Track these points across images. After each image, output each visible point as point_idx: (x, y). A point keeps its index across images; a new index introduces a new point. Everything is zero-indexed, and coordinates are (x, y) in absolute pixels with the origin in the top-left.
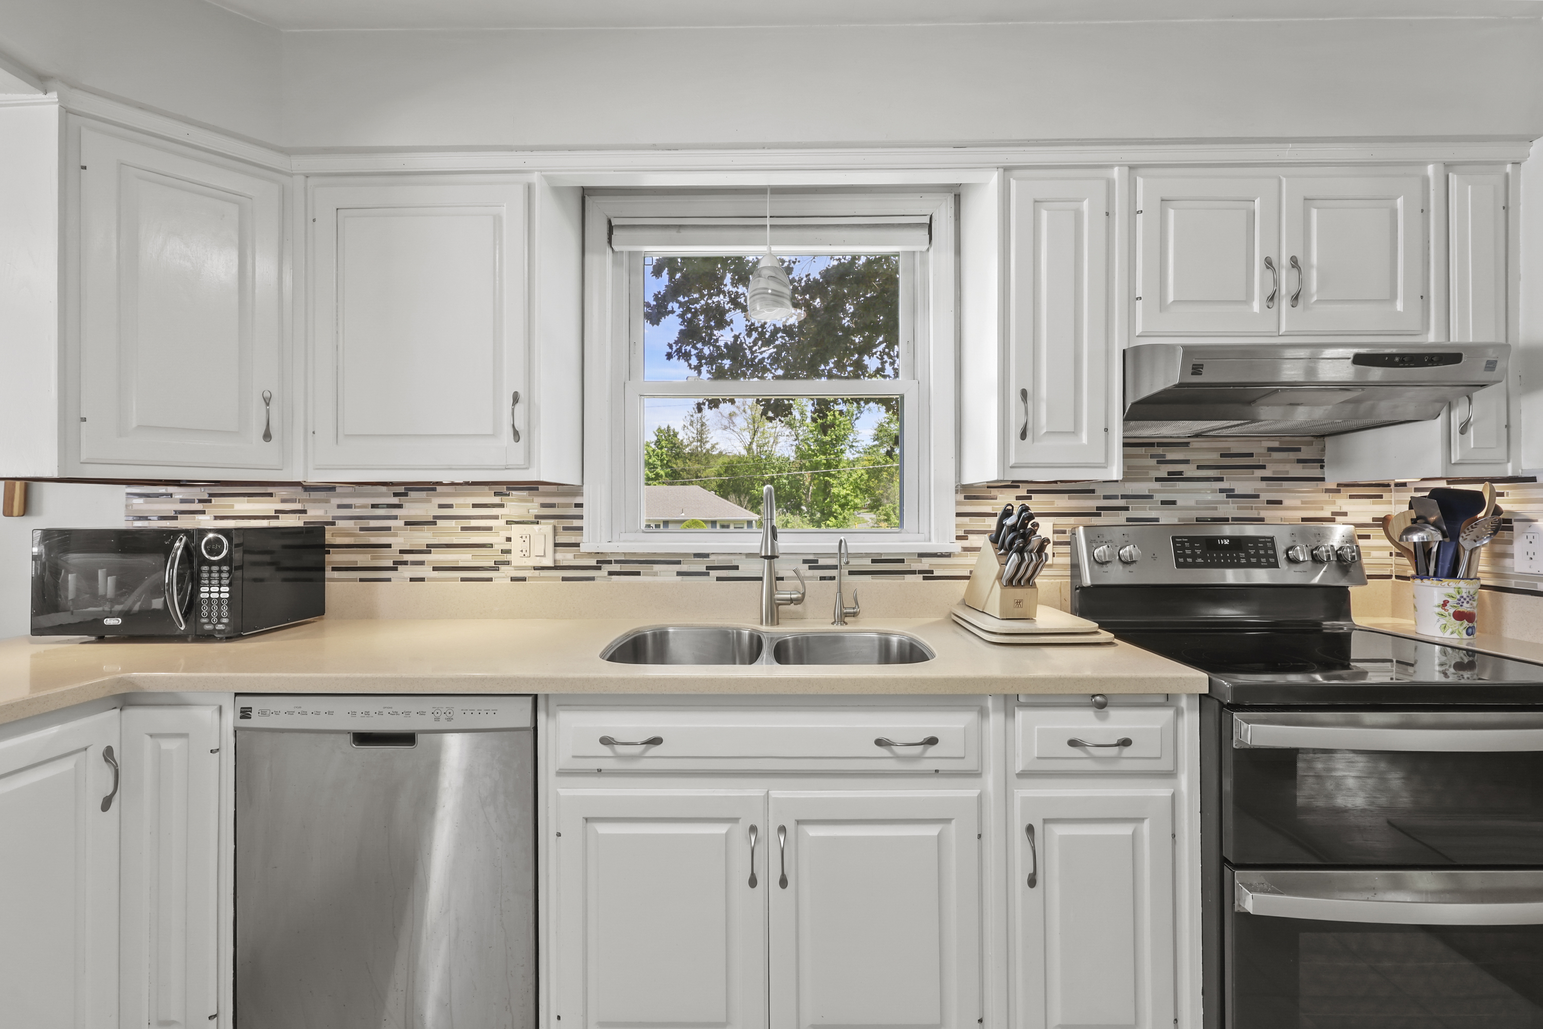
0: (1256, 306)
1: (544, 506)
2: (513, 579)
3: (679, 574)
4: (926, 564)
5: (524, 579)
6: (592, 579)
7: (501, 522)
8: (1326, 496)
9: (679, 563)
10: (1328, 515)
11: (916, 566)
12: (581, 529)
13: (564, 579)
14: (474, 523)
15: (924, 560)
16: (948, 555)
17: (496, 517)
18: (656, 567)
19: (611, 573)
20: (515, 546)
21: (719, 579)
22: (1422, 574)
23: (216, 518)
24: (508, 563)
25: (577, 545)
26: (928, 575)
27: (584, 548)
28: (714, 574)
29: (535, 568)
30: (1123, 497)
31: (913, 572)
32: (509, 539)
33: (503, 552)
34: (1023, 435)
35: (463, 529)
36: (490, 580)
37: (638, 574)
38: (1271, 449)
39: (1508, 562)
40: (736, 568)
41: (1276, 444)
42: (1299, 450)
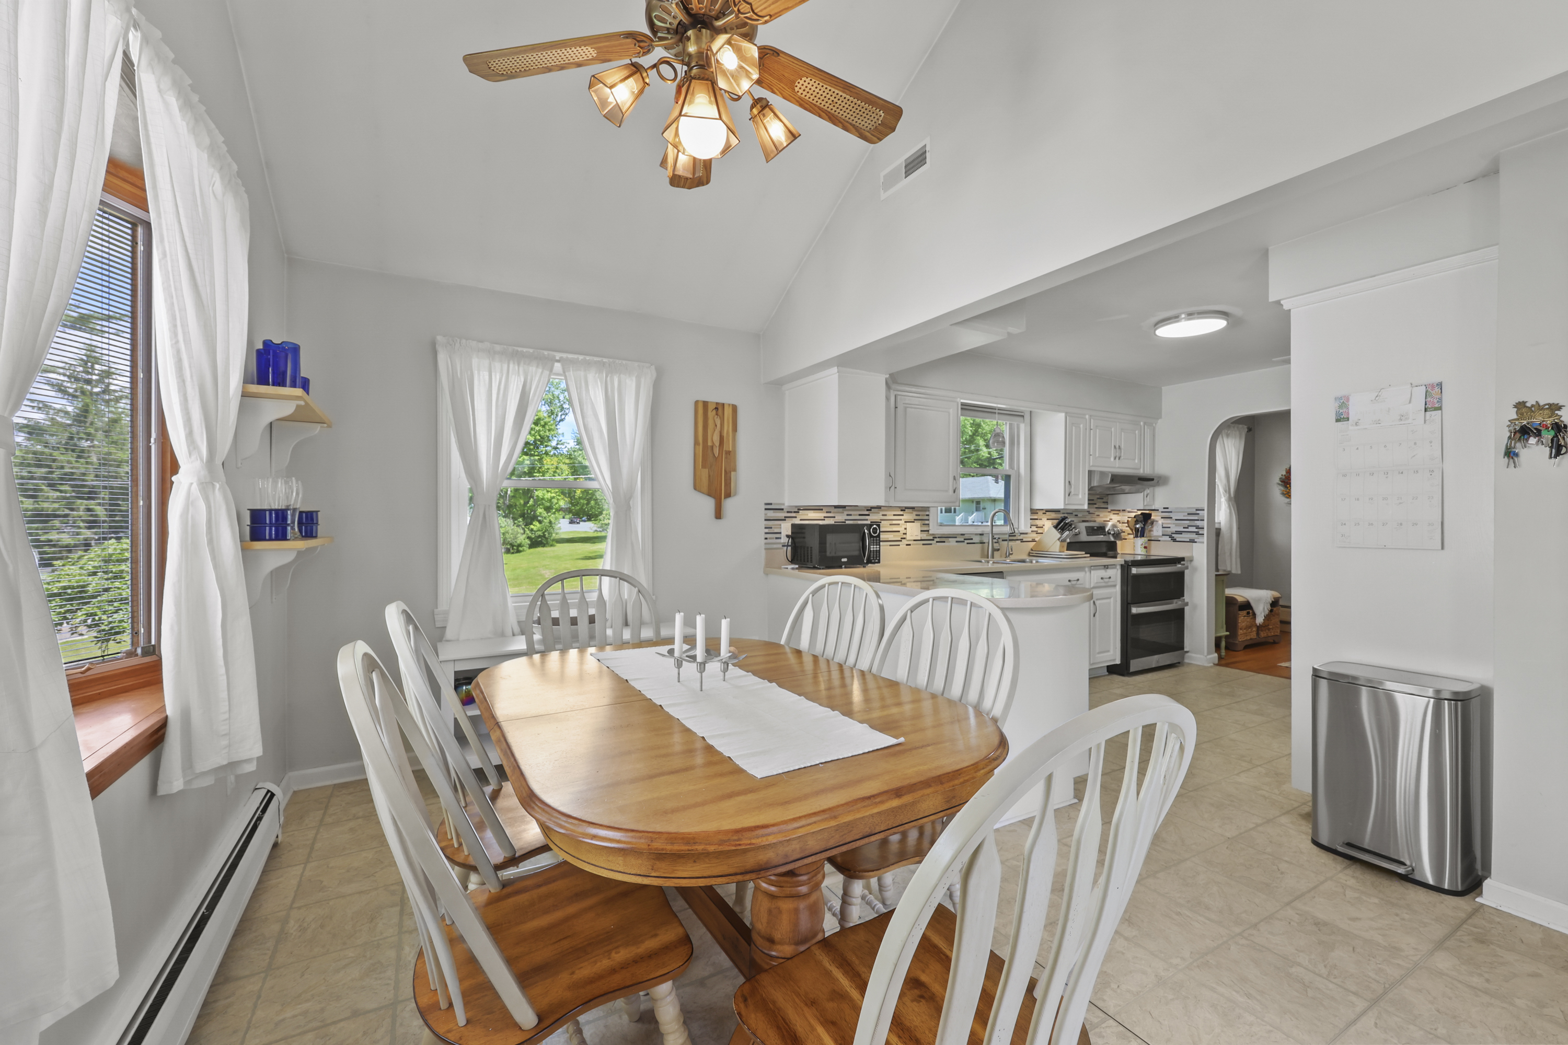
0: (1112, 459)
1: (917, 515)
2: (907, 545)
3: (957, 542)
4: (1022, 537)
5: (910, 545)
6: (931, 544)
7: (902, 522)
8: (1108, 514)
9: (956, 537)
10: (1108, 519)
11: (1019, 538)
12: (928, 524)
13: (923, 544)
14: (894, 522)
15: (1022, 535)
16: (1026, 534)
17: (901, 520)
18: (950, 539)
19: (937, 542)
20: (908, 532)
21: (968, 543)
22: (1136, 536)
23: (801, 520)
24: (905, 538)
25: (928, 531)
26: (1022, 541)
27: (930, 532)
28: (966, 541)
29: (914, 540)
30: (1067, 513)
31: (1018, 540)
32: (906, 529)
33: (904, 534)
34: (1069, 495)
35: (890, 525)
36: (899, 545)
37: (944, 542)
38: (1098, 498)
39: (1152, 533)
40: (972, 539)
41: (1098, 497)
42: (1102, 499)
